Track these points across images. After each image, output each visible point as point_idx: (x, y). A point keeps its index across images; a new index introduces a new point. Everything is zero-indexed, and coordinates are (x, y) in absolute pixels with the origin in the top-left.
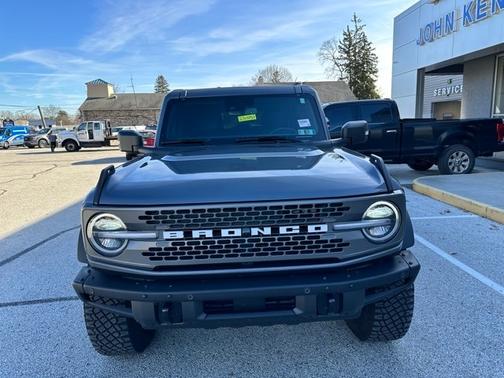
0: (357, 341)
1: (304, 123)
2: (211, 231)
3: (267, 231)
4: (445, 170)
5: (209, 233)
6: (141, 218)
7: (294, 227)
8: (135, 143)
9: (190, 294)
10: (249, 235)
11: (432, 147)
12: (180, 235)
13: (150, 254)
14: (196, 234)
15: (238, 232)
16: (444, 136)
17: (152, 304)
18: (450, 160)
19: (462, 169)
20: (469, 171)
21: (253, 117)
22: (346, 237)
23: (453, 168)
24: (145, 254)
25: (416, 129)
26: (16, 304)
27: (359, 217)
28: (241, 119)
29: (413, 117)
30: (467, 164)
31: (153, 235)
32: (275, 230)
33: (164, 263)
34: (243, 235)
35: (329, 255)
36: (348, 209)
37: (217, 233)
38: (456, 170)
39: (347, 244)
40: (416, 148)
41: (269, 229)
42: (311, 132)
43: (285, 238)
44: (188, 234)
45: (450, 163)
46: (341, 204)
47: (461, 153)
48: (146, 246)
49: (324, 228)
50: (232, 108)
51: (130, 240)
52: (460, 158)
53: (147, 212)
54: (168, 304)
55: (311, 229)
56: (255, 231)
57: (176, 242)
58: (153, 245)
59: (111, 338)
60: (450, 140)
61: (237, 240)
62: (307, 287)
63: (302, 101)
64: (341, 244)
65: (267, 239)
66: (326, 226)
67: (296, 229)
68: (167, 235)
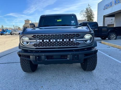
0: (84, 71)
2: (48, 40)
3: (61, 40)
4: (110, 39)
5: (48, 41)
6: (32, 37)
7: (67, 40)
8: (33, 26)
9: (43, 54)
10: (57, 41)
11: (106, 33)
12: (41, 41)
13: (34, 45)
14: (45, 41)
15: (54, 40)
16: (109, 30)
17: (35, 56)
18: (111, 36)
19: (114, 39)
20: (115, 39)
21: (61, 20)
22: (80, 42)
23: (111, 38)
24: (33, 45)
26: (6, 63)
27: (83, 38)
28: (58, 21)
30: (115, 37)
31: (35, 41)
32: (63, 40)
33: (38, 47)
34: (56, 41)
35: (75, 46)
36: (80, 35)
37: (50, 41)
38: (112, 39)
39: (80, 44)
40: (102, 33)
41: (62, 40)
43: (65, 42)
44: (43, 41)
45: (111, 37)
46: (78, 34)
47: (113, 35)
48: (33, 43)
49: (74, 40)
50: (56, 18)
51: (30, 42)
52: (113, 36)
53: (34, 35)
54: (39, 56)
55: (71, 40)
56: (58, 40)
57: (40, 43)
58: (35, 43)
60: (111, 32)
61: (54, 42)
62: (70, 53)
63: (73, 17)
64: (78, 44)
65: (61, 42)
66: (75, 39)
67: (68, 40)
68: (38, 41)
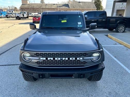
1: (80, 23)
2: (52, 58)
3: (67, 59)
4: (117, 32)
5: (52, 59)
6: (35, 54)
7: (74, 58)
8: (34, 27)
9: (47, 73)
10: (62, 59)
11: (114, 25)
12: (45, 59)
14: (49, 59)
15: (59, 59)
16: (118, 22)
17: (38, 74)
18: (119, 29)
19: (122, 31)
21: (66, 21)
22: (87, 61)
23: (119, 31)
24: (36, 63)
25: (111, 20)
27: (90, 56)
28: (62, 21)
29: (110, 16)
30: (123, 30)
31: (38, 58)
32: (69, 59)
33: (41, 65)
34: (61, 60)
35: (82, 65)
37: (54, 59)
38: (120, 31)
39: (87, 63)
40: (110, 25)
41: (67, 58)
42: (81, 26)
43: (71, 61)
44: (47, 59)
45: (119, 30)
46: (86, 53)
47: (122, 27)
48: (36, 61)
49: (81, 59)
50: (60, 18)
51: (32, 59)
52: (122, 28)
53: (36, 53)
54: (42, 75)
55: (78, 59)
56: (64, 59)
57: (44, 61)
58: (38, 61)
59: (29, 78)
60: (120, 23)
61: (59, 61)
62: (76, 72)
63: (79, 16)
65: (67, 61)
66: (82, 58)
67: (74, 59)
68: (41, 59)
